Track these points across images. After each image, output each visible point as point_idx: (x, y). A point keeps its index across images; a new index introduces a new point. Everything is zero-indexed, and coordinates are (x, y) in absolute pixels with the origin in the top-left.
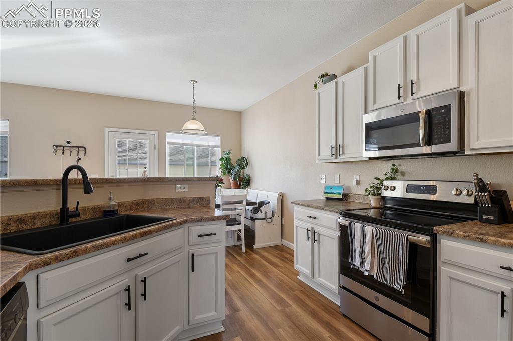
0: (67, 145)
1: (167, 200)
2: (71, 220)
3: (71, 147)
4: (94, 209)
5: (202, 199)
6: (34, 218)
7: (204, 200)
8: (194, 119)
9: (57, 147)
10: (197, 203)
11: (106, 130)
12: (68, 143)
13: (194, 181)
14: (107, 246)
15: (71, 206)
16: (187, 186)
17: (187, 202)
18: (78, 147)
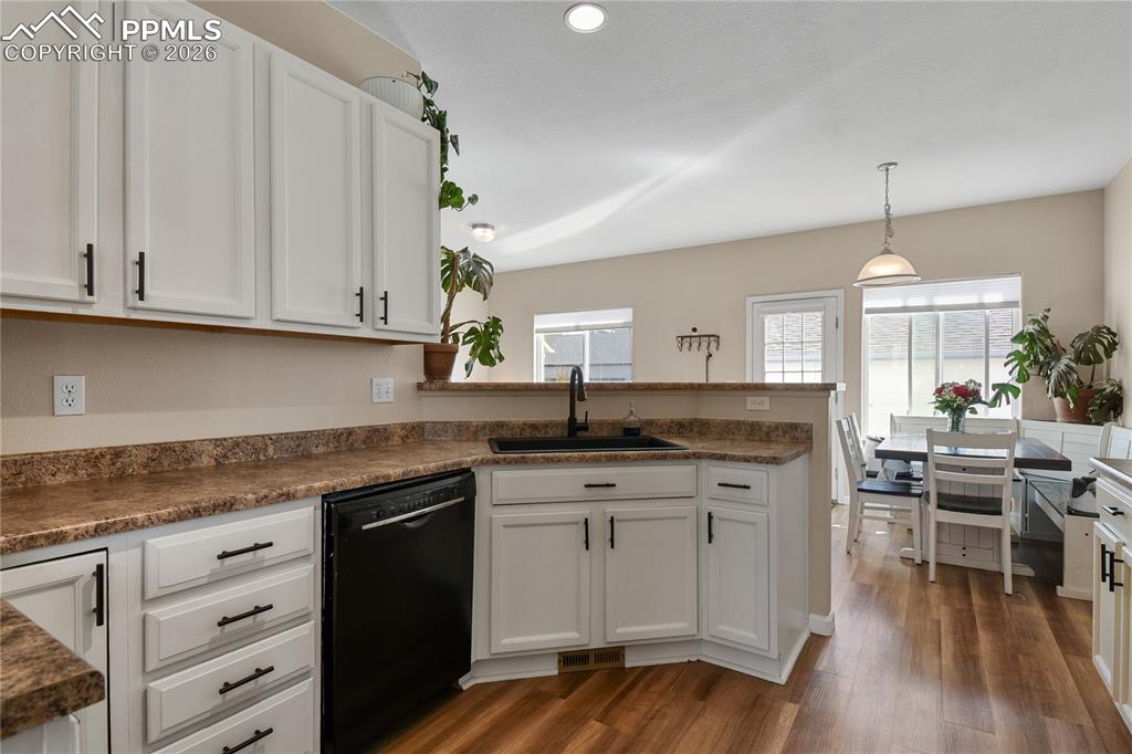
0: (694, 334)
1: (729, 423)
2: (579, 434)
3: (700, 336)
4: (614, 424)
5: (794, 427)
6: (546, 425)
7: (799, 430)
8: (887, 251)
9: (682, 338)
10: (785, 433)
11: (750, 300)
12: (694, 330)
13: (778, 390)
14: (559, 461)
15: (580, 418)
16: (766, 400)
17: (764, 429)
18: (709, 336)
